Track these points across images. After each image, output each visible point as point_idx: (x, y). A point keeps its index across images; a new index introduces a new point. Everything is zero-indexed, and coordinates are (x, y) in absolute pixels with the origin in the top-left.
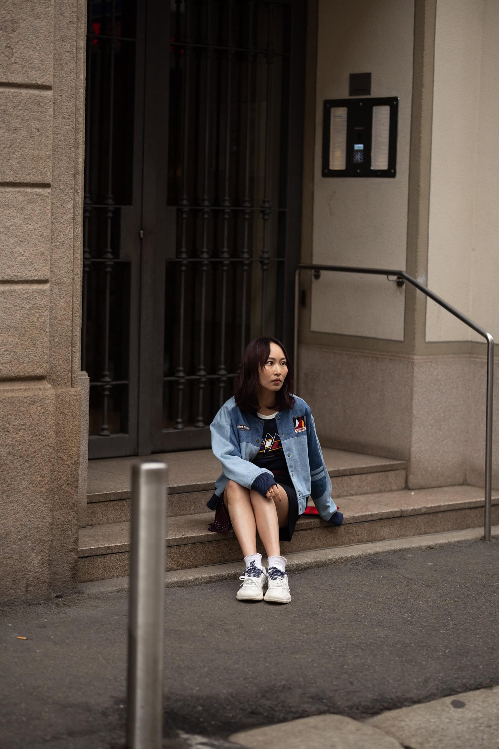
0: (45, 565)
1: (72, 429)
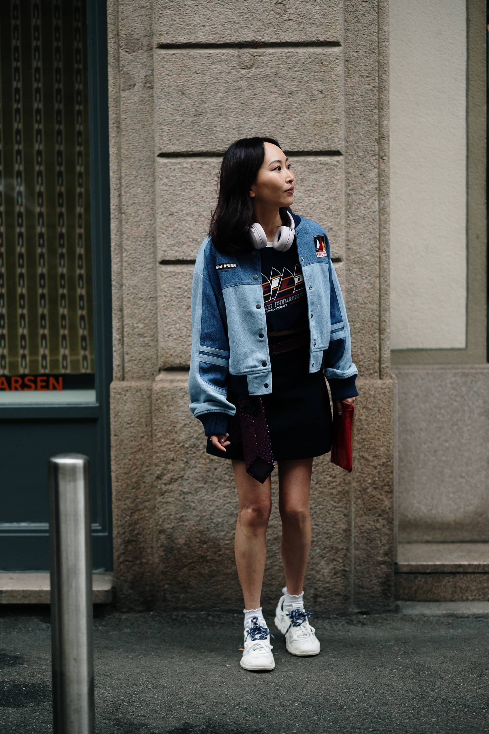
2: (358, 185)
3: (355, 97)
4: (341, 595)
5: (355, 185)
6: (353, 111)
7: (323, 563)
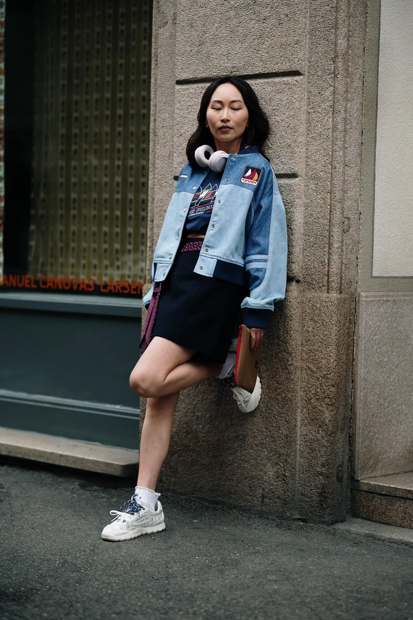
0: (280, 479)
1: (322, 339)
2: (317, 103)
3: (317, 19)
4: (281, 498)
5: (315, 104)
6: (315, 32)
7: (269, 465)
